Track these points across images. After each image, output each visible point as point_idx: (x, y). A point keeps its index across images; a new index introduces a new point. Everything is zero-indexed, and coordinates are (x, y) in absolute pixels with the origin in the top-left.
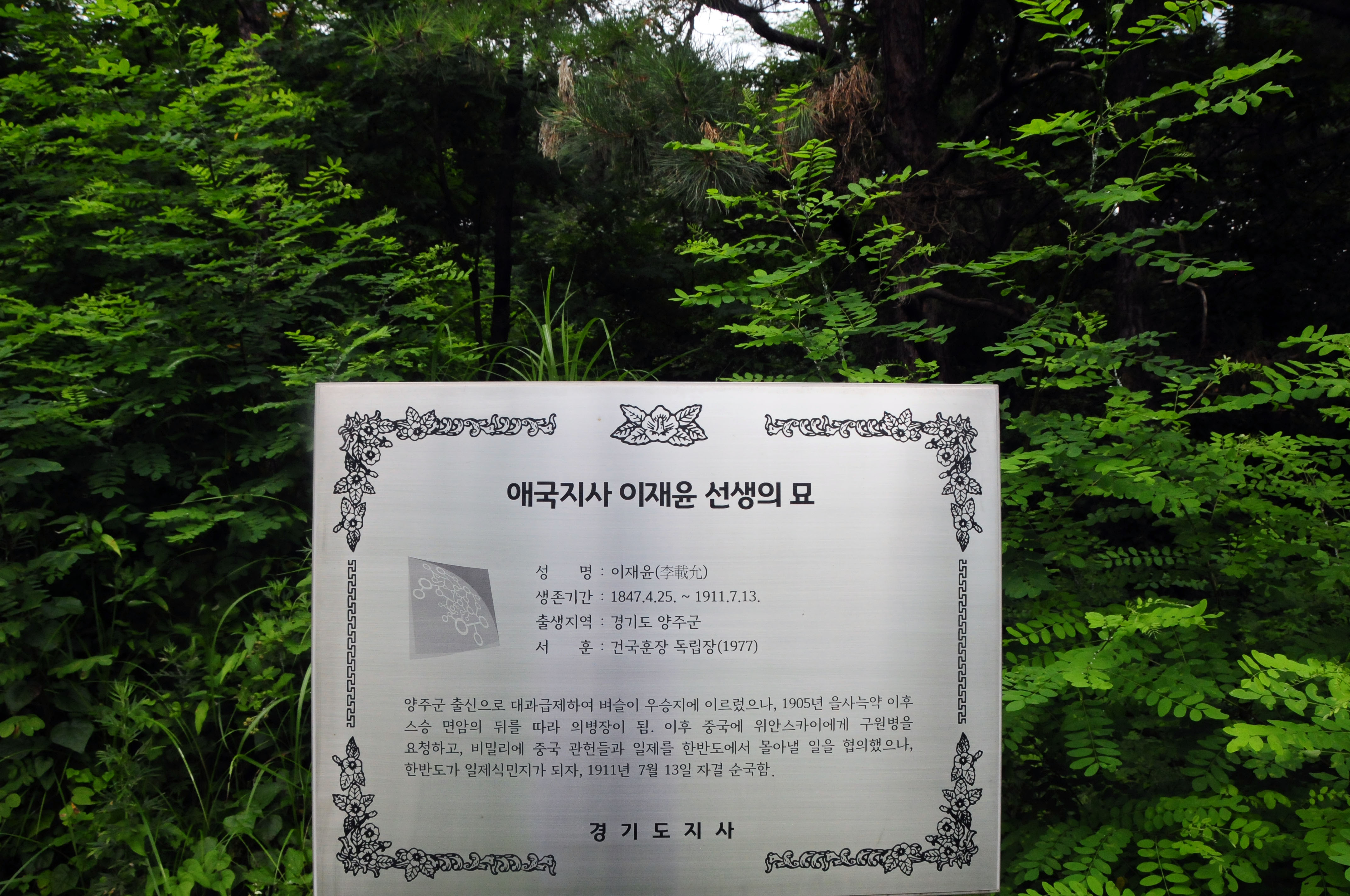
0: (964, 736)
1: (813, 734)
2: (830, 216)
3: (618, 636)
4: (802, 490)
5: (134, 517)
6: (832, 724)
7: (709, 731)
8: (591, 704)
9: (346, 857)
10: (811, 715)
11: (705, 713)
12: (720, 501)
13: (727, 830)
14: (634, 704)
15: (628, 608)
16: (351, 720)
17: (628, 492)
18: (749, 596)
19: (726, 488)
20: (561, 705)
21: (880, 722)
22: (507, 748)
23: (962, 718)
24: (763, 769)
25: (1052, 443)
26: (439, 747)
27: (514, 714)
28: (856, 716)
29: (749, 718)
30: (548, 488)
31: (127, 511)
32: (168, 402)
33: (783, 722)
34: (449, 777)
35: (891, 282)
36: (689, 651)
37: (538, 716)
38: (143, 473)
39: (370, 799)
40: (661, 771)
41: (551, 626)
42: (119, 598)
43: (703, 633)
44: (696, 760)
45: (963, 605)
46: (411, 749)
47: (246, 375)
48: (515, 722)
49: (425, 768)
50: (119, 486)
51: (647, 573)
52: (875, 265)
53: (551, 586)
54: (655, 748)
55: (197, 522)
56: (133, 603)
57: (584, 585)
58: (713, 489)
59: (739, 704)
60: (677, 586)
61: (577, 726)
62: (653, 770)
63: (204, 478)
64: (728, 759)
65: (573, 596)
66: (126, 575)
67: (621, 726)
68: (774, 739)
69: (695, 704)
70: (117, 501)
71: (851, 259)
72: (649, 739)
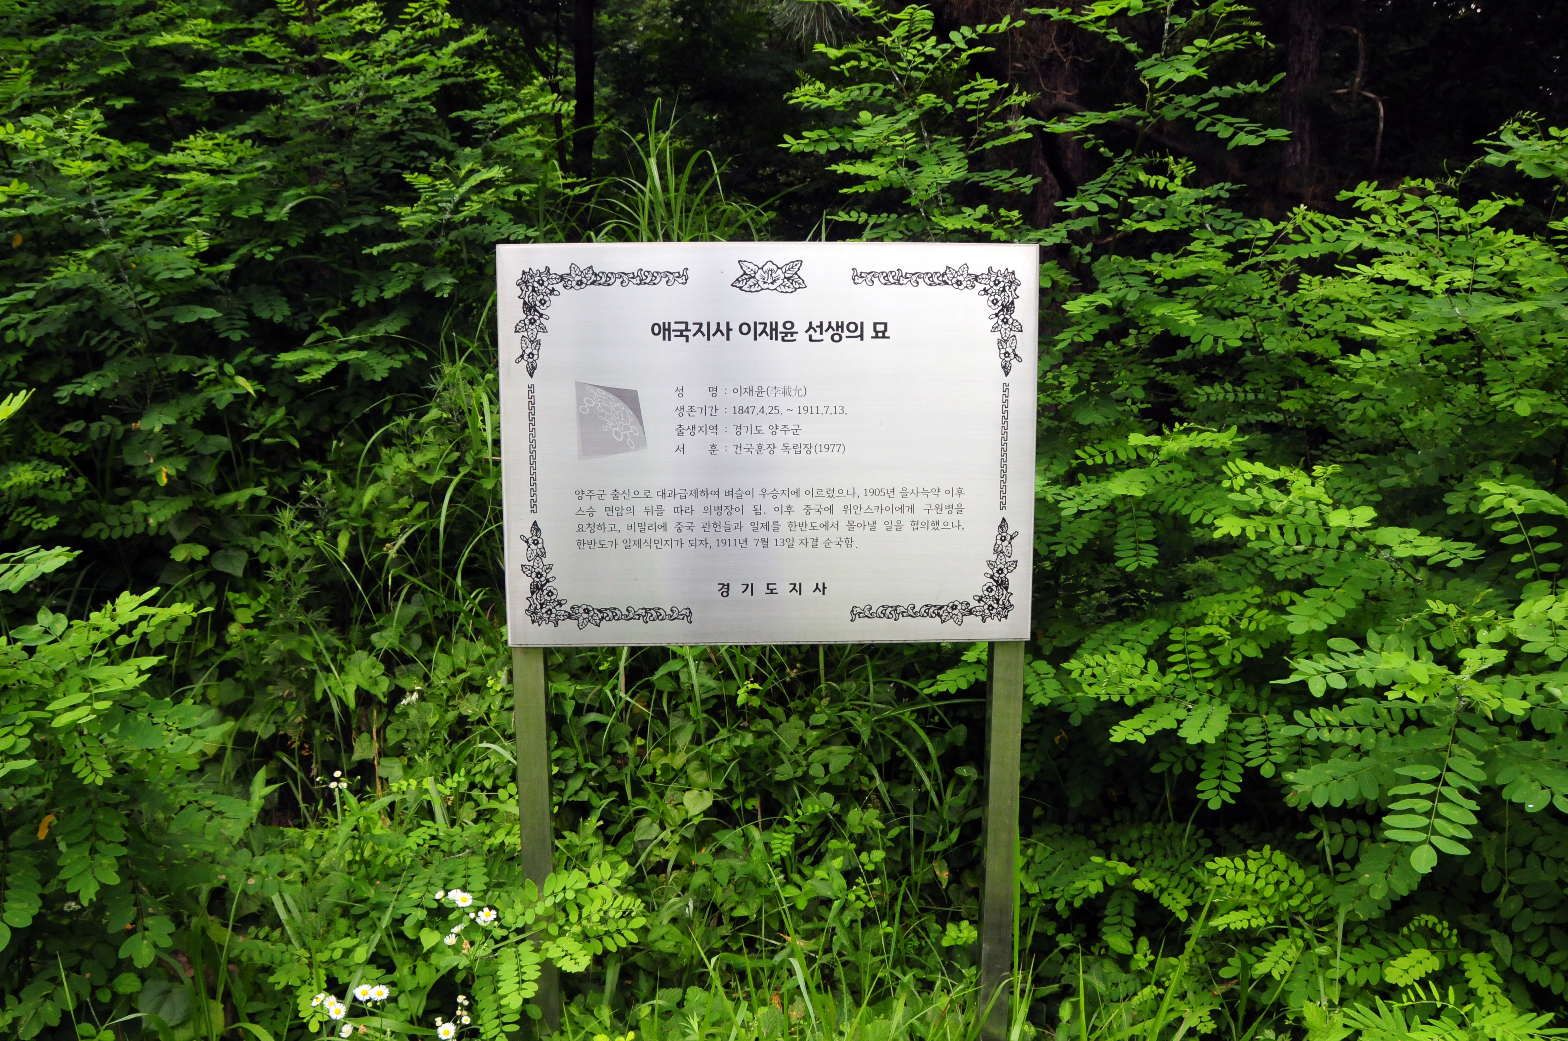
0: (1004, 520)
1: (887, 516)
2: (930, 66)
3: (738, 440)
4: (880, 328)
5: (260, 359)
6: (902, 509)
7: (808, 513)
8: (717, 493)
9: (532, 613)
10: (885, 501)
11: (805, 499)
12: (816, 336)
13: (821, 588)
14: (751, 493)
15: (745, 420)
16: (534, 508)
17: (745, 329)
18: (839, 410)
19: (821, 326)
20: (695, 493)
21: (939, 508)
22: (654, 527)
23: (1003, 506)
24: (849, 542)
25: (1116, 287)
26: (602, 527)
27: (660, 501)
28: (921, 503)
29: (839, 503)
30: (683, 327)
31: (253, 354)
32: (285, 244)
33: (865, 507)
34: (610, 549)
35: (989, 128)
36: (792, 451)
37: (677, 502)
38: (265, 315)
39: (550, 567)
40: (772, 543)
41: (687, 433)
42: (255, 436)
43: (803, 438)
44: (798, 535)
45: (1005, 418)
46: (580, 529)
47: (358, 215)
48: (660, 507)
49: (592, 542)
50: (243, 328)
51: (760, 392)
52: (973, 112)
53: (686, 402)
54: (767, 526)
55: (322, 363)
56: (267, 441)
57: (711, 402)
58: (811, 327)
59: (830, 492)
60: (783, 402)
61: (707, 509)
62: (765, 542)
63: (321, 319)
64: (822, 535)
65: (704, 410)
66: (259, 415)
67: (741, 510)
68: (857, 520)
69: (797, 493)
70: (244, 344)
71: (949, 109)
72: (762, 519)
